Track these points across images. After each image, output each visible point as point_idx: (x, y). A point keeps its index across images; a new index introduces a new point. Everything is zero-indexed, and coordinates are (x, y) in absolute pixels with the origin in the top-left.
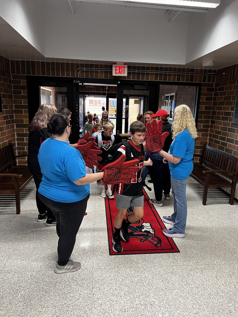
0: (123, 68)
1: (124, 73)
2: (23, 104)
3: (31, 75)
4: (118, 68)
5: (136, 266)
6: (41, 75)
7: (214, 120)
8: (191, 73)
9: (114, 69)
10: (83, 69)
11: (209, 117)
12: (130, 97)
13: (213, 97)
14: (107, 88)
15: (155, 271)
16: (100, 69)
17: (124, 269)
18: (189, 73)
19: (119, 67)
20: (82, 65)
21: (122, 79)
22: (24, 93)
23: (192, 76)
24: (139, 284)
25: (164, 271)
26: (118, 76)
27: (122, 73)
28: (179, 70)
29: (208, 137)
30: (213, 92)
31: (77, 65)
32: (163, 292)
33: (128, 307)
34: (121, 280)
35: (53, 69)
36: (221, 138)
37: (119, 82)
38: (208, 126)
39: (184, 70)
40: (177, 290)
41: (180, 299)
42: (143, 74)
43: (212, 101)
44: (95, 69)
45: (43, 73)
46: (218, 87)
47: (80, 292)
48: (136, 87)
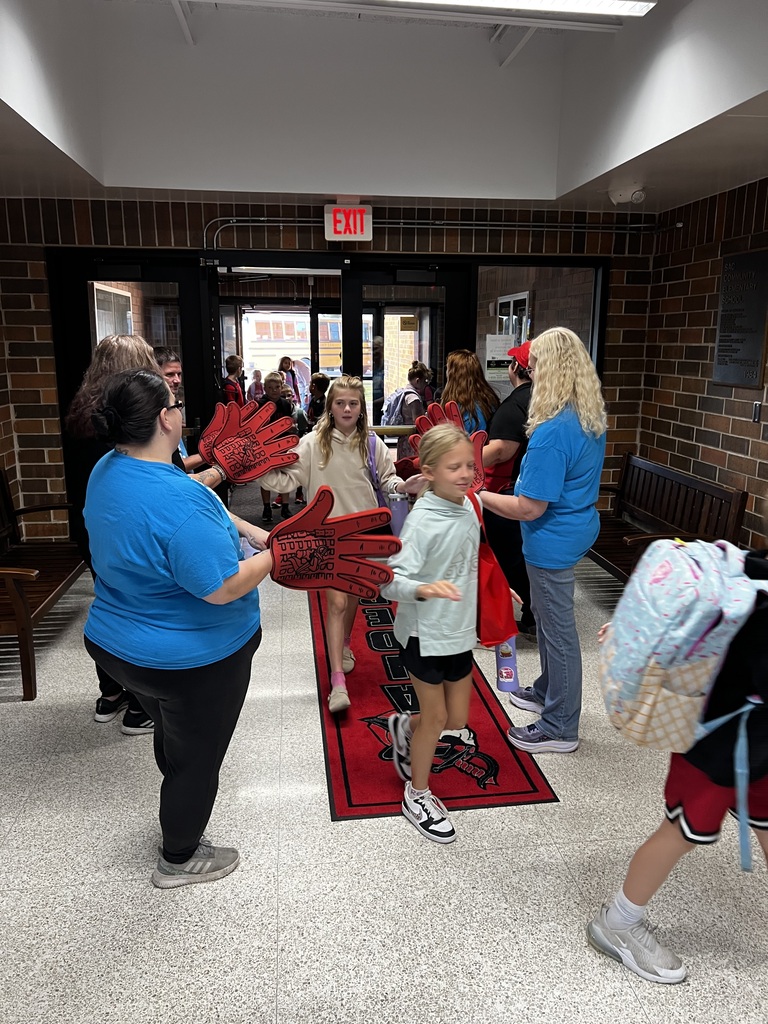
0: (358, 216)
1: (362, 230)
2: (36, 341)
3: (60, 245)
4: (340, 217)
5: (418, 853)
6: (94, 245)
7: (654, 373)
8: (576, 228)
9: (328, 219)
10: (228, 221)
11: (638, 366)
12: (386, 309)
13: (648, 300)
14: (311, 283)
15: (479, 865)
16: (283, 222)
17: (378, 862)
18: (570, 227)
19: (344, 211)
20: (226, 210)
21: (357, 251)
22: (38, 303)
23: (580, 237)
24: (429, 910)
25: (507, 865)
26: (345, 242)
27: (355, 233)
28: (539, 216)
29: (639, 430)
30: (649, 286)
31: (210, 208)
32: (507, 931)
33: (394, 985)
34: (369, 899)
35: (132, 226)
36: (680, 432)
37: (347, 261)
38: (637, 395)
39: (552, 216)
40: (552, 924)
41: (562, 953)
42: (423, 233)
43: (647, 315)
44: (268, 221)
45: (100, 239)
46: (663, 269)
47: (236, 946)
48: (402, 275)
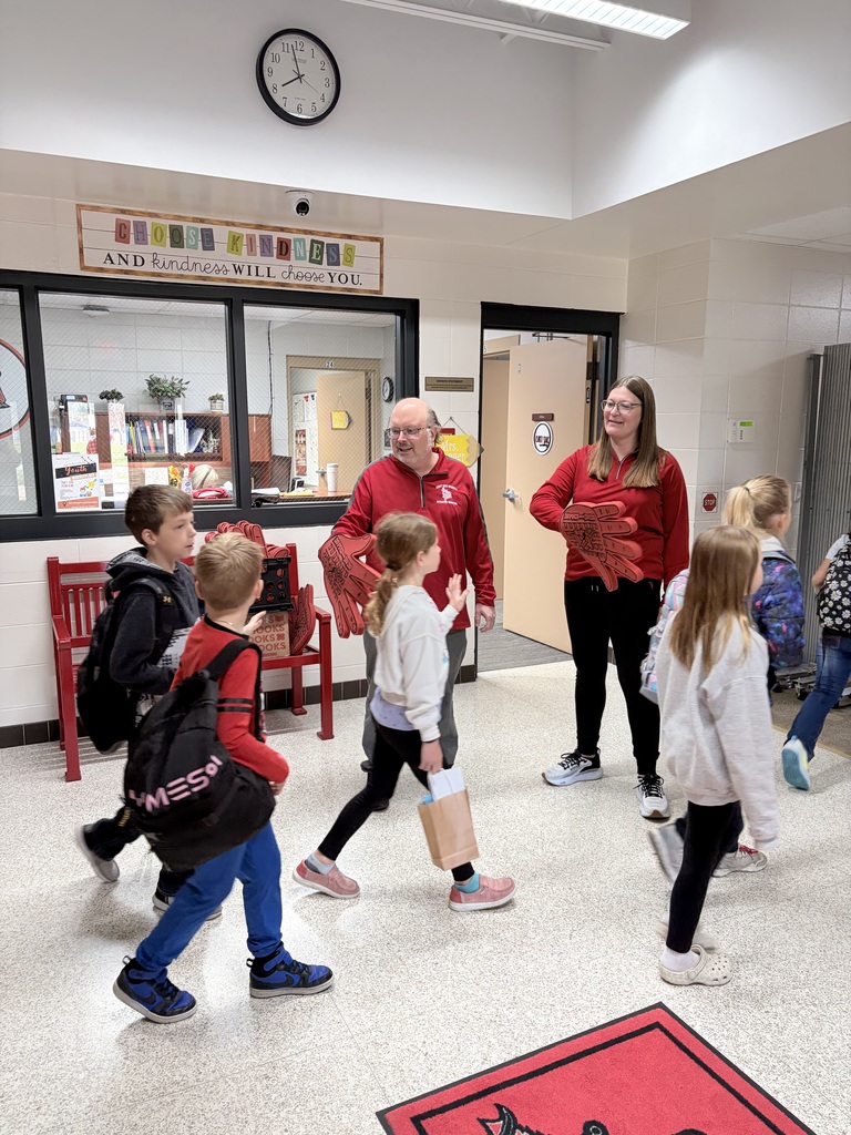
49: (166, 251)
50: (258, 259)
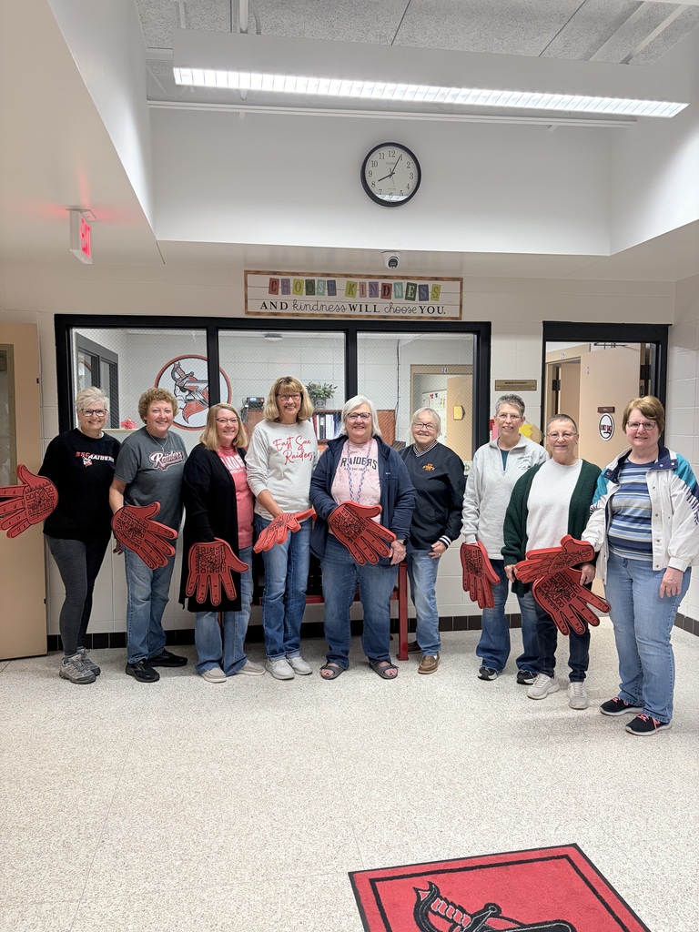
49: (303, 298)
50: (368, 300)
